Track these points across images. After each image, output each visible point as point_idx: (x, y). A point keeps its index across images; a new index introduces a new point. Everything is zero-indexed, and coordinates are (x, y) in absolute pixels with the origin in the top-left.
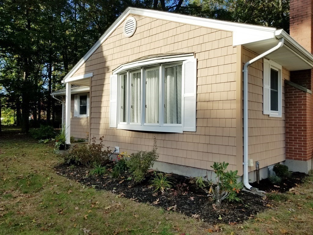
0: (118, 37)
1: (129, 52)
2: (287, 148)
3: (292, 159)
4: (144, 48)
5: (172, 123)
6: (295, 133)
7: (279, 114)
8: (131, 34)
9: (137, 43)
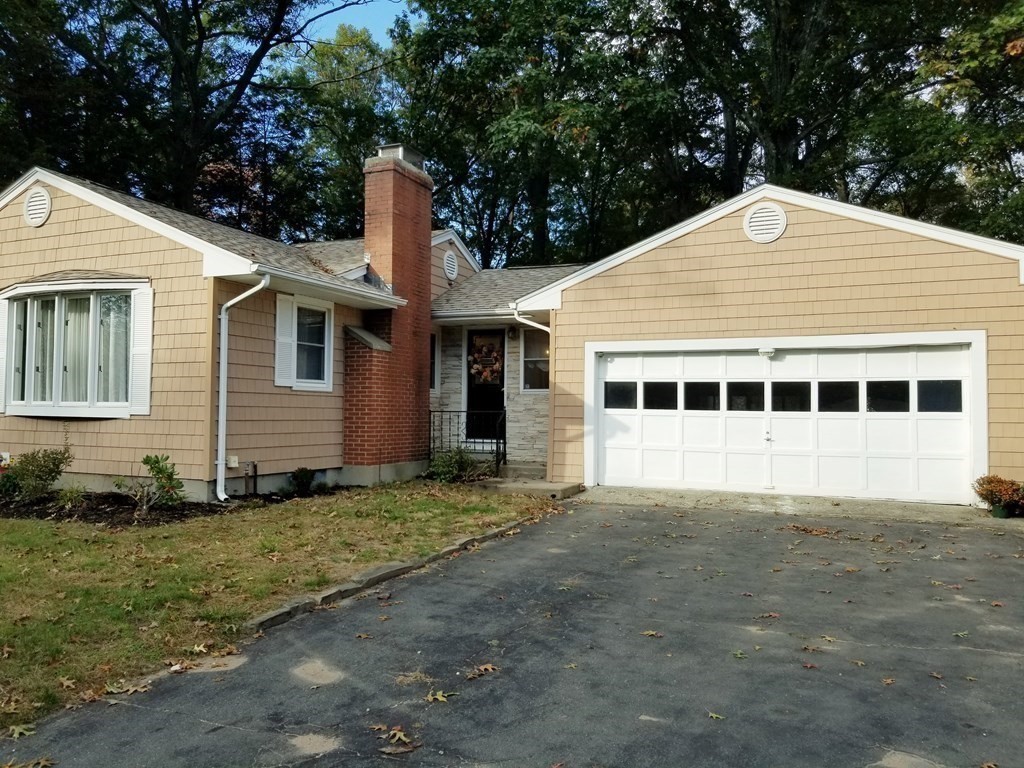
0: (13, 223)
1: (35, 258)
2: (346, 445)
3: (351, 463)
4: (64, 254)
5: (117, 400)
6: (357, 418)
7: (327, 384)
8: (39, 222)
9: (52, 243)
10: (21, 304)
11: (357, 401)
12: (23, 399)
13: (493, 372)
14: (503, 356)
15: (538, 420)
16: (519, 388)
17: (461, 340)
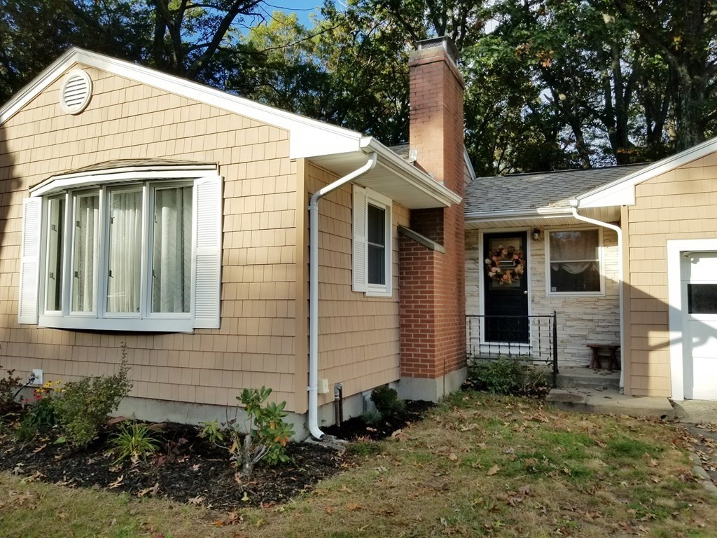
0: (48, 112)
1: (73, 149)
2: (403, 355)
3: (410, 375)
4: (107, 143)
5: (171, 310)
6: (416, 326)
7: (386, 290)
8: (78, 108)
9: (93, 131)
10: (56, 201)
11: (416, 307)
12: (58, 307)
13: (513, 274)
14: (525, 258)
15: (569, 323)
16: (545, 291)
17: (477, 244)
